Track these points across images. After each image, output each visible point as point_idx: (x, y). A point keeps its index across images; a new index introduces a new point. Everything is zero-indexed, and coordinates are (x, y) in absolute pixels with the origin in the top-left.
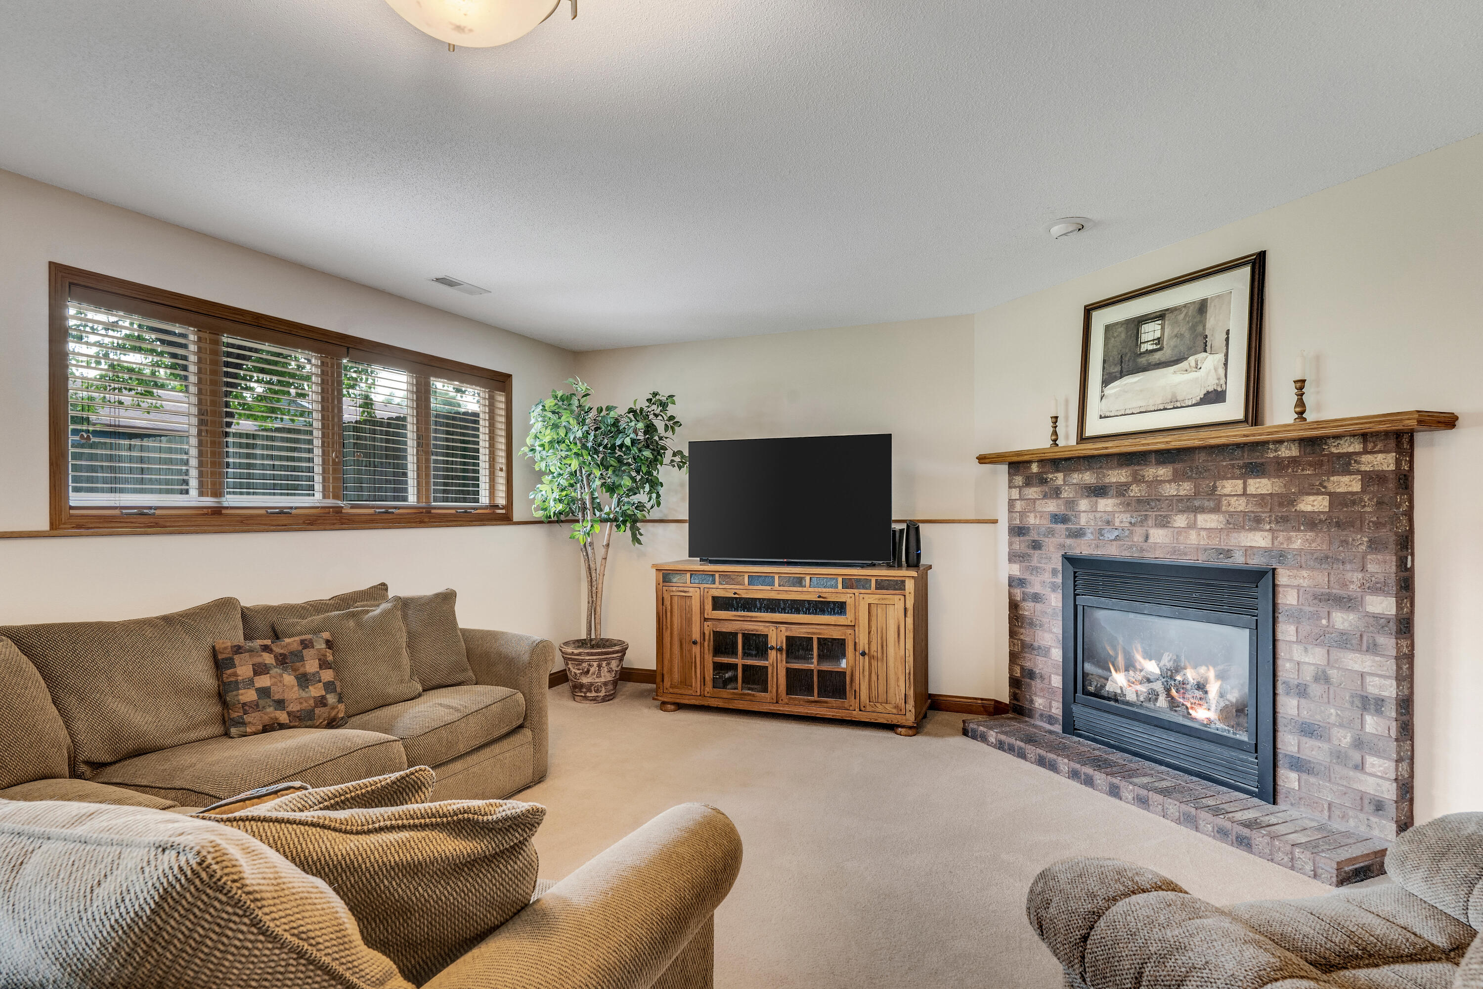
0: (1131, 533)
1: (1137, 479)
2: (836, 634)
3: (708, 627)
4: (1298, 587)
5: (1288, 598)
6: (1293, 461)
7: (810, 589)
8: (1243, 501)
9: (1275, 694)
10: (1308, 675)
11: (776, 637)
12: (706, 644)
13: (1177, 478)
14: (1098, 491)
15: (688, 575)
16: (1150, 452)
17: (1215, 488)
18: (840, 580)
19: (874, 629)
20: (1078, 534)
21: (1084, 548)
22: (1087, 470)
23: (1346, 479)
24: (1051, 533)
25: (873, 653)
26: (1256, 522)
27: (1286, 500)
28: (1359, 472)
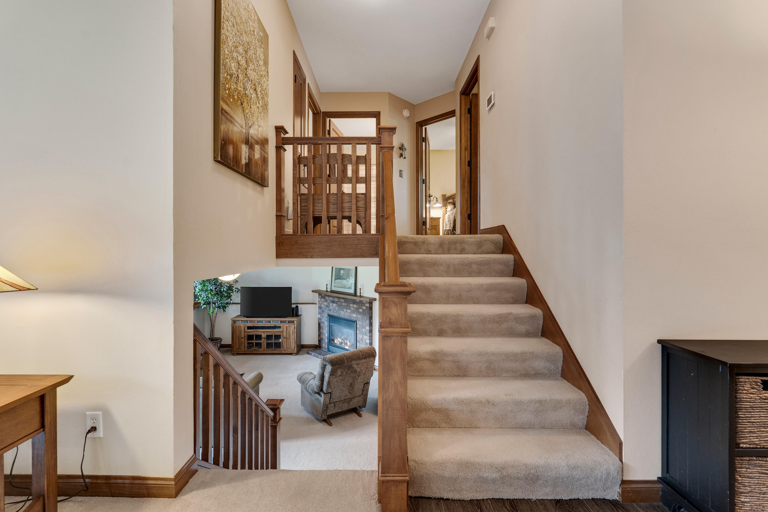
0: (338, 311)
1: (339, 301)
2: (278, 334)
3: (246, 334)
4: (359, 324)
5: (358, 326)
7: (273, 324)
8: (353, 309)
9: (356, 343)
11: (264, 335)
12: (245, 338)
13: (345, 302)
14: (333, 302)
15: (241, 321)
17: (350, 306)
18: (279, 321)
19: (287, 332)
20: (330, 310)
21: (331, 313)
22: (332, 297)
24: (326, 309)
25: (287, 337)
26: (354, 312)
27: (358, 310)
28: (365, 306)
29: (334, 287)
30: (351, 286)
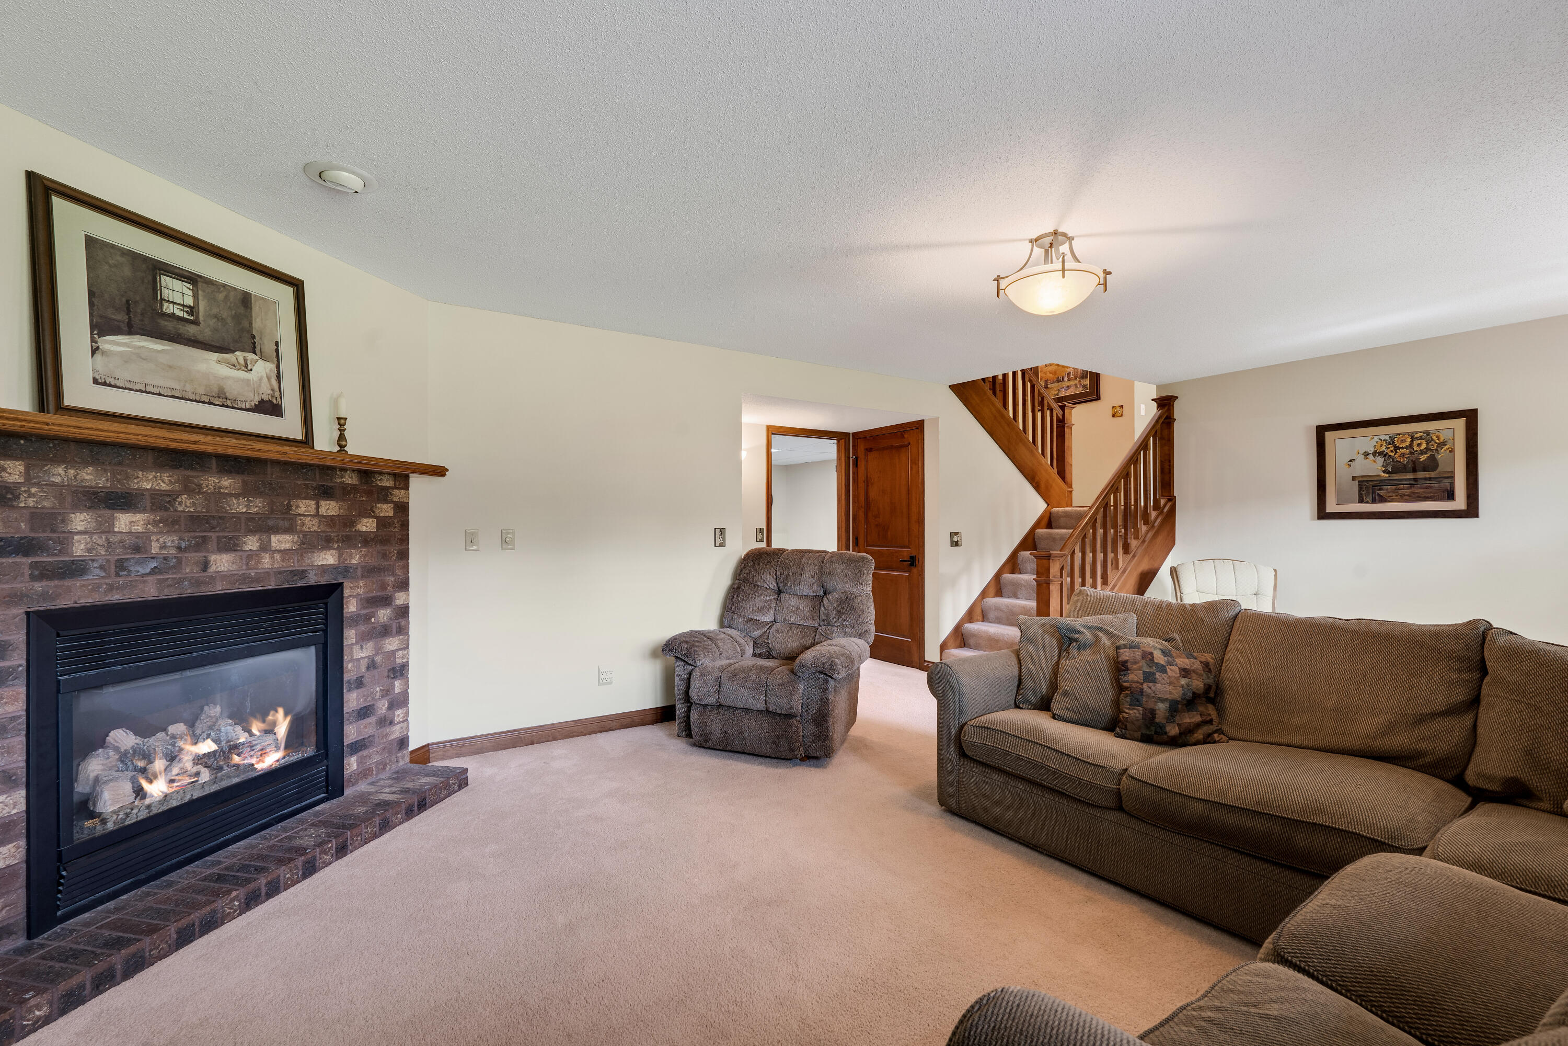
0: (179, 561)
1: (189, 489)
4: (358, 595)
5: (351, 607)
6: (354, 488)
8: (315, 521)
10: (362, 667)
13: (246, 492)
14: (116, 500)
16: (209, 455)
17: (289, 507)
20: (70, 570)
21: (81, 595)
23: (385, 506)
26: (326, 543)
27: (348, 522)
28: (392, 502)
29: (95, 381)
30: (277, 394)
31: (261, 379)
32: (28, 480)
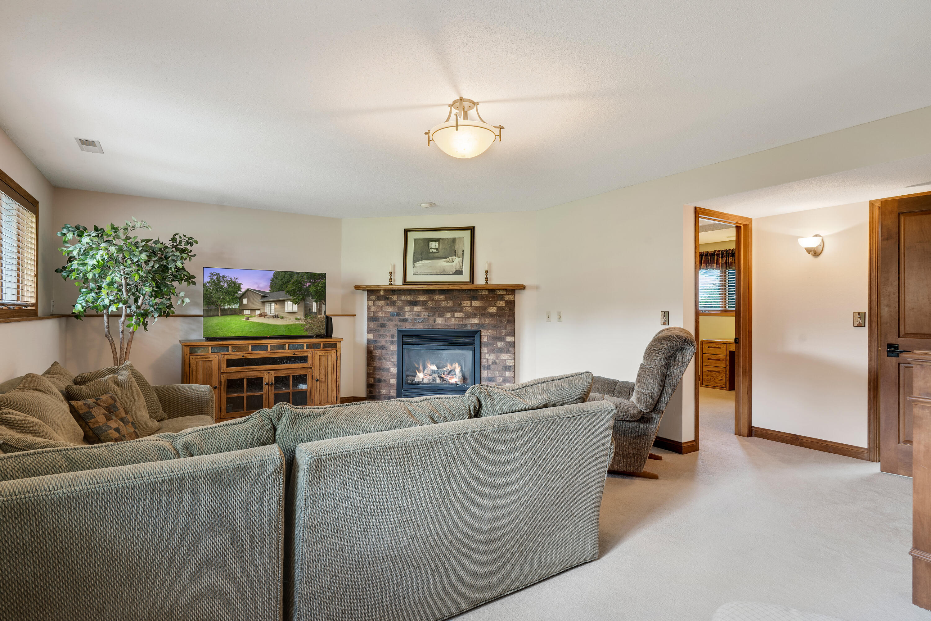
0: (428, 319)
1: (431, 300)
2: (302, 372)
3: (224, 378)
4: (487, 336)
5: (485, 339)
6: (486, 296)
7: (289, 351)
8: (470, 308)
9: (481, 370)
10: (490, 362)
11: (268, 378)
12: (222, 387)
13: (447, 300)
14: (414, 303)
15: (210, 348)
16: (436, 290)
17: (461, 304)
18: (305, 345)
19: (321, 367)
20: (405, 320)
21: (407, 326)
22: (408, 295)
23: (501, 302)
24: (390, 320)
25: (321, 379)
26: (474, 315)
27: (484, 308)
28: (505, 300)
29: (413, 274)
30: (462, 267)
31: (457, 264)
32: (398, 300)
